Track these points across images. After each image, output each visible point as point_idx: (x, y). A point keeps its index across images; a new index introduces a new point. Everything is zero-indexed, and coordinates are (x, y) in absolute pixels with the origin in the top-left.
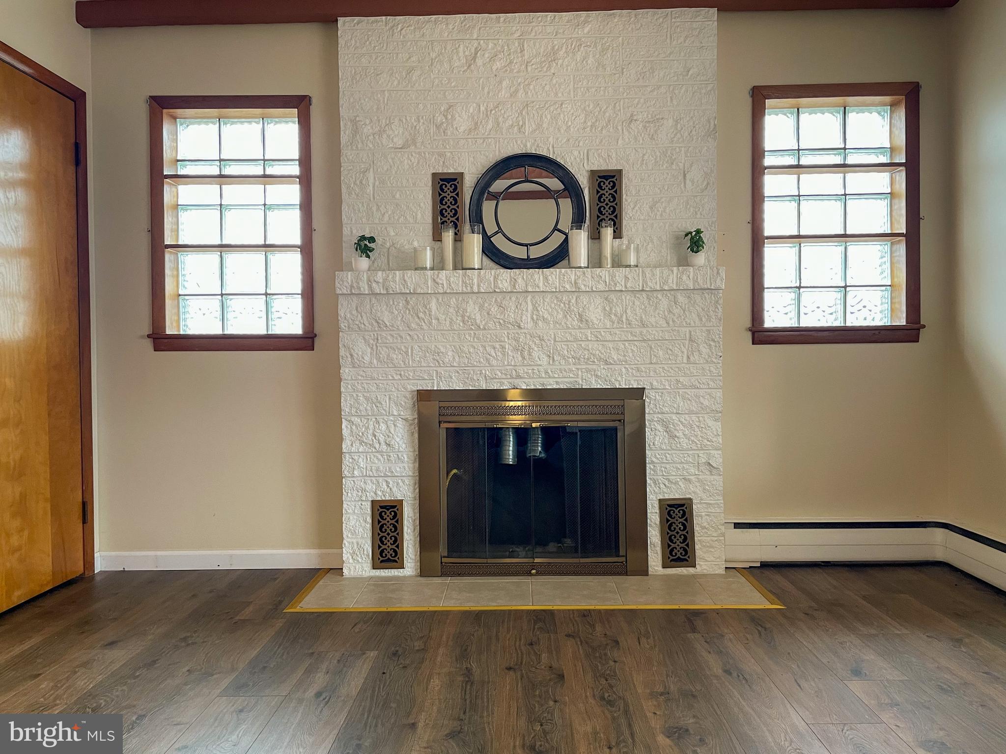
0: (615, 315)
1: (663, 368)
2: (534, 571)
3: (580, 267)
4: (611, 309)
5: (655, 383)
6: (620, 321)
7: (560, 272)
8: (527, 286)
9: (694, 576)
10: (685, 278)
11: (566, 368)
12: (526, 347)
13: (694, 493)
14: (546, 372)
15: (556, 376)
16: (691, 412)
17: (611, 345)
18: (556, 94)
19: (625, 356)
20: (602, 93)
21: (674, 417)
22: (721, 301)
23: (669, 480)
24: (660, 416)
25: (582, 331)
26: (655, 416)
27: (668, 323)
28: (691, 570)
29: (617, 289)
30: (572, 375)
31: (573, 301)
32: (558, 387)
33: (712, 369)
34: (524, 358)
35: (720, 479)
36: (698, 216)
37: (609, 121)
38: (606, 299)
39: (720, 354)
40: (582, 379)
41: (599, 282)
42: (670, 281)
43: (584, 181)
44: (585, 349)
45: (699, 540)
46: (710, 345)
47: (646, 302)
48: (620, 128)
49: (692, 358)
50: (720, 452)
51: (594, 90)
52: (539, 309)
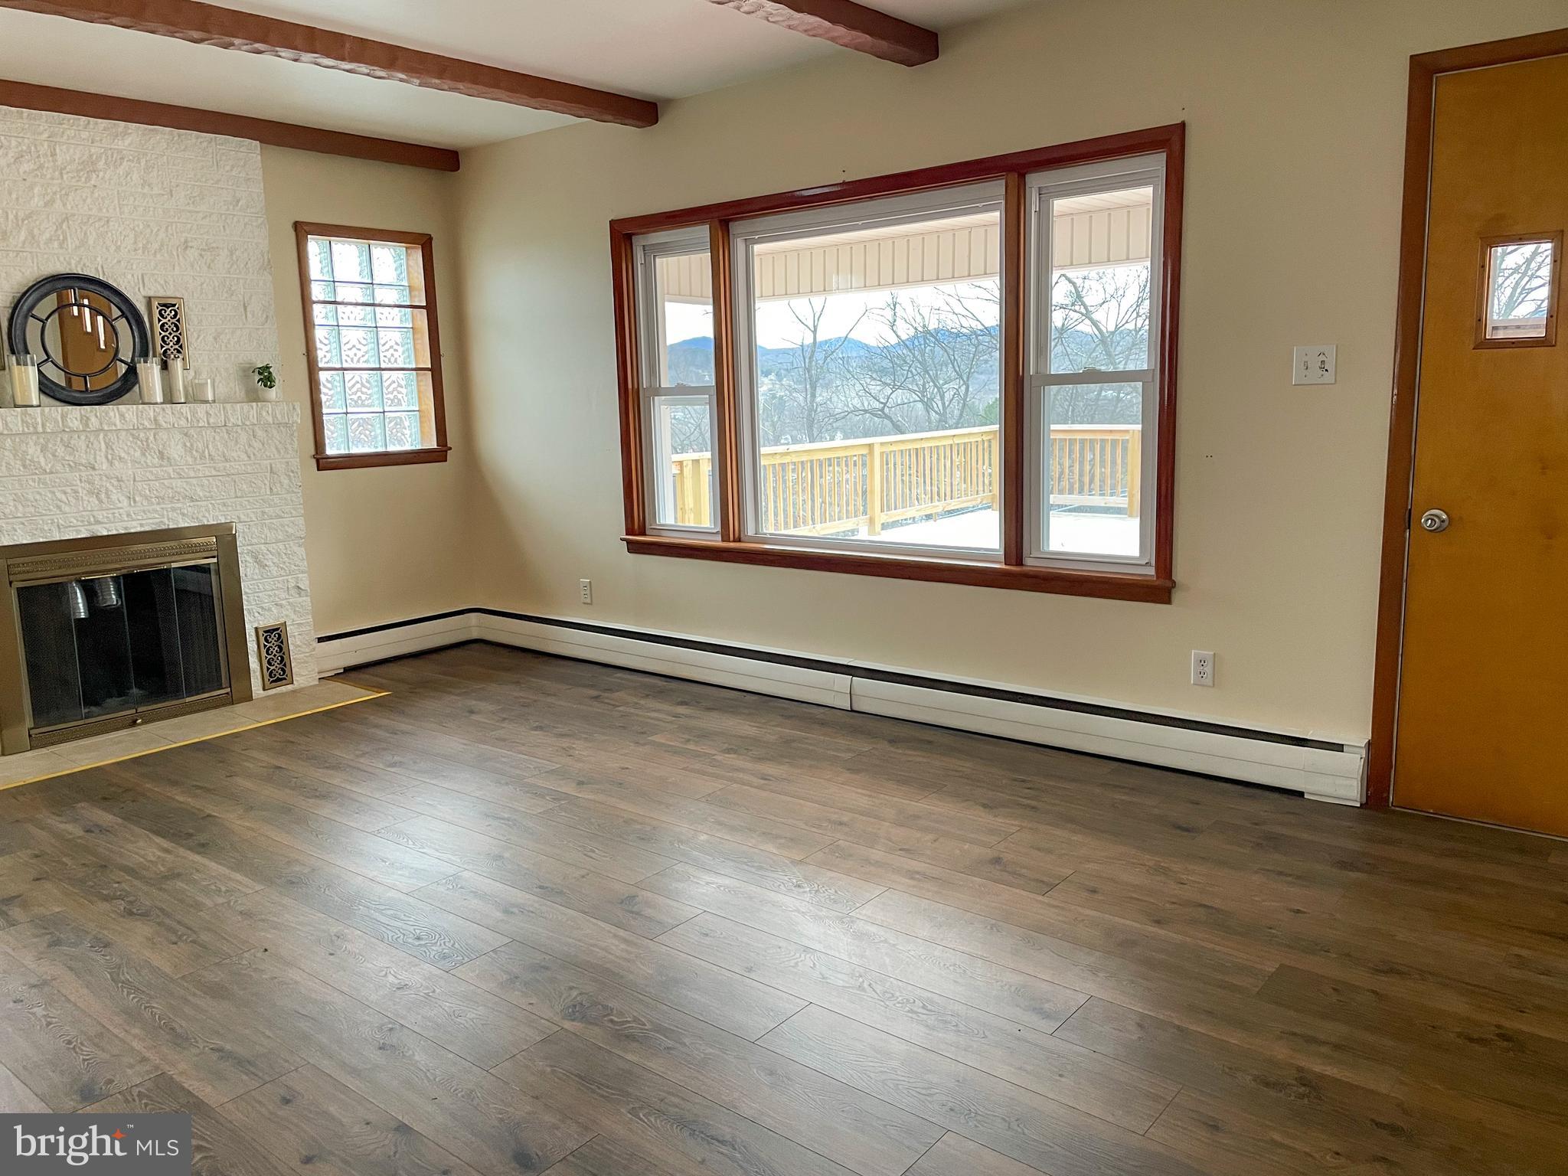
0: (197, 451)
1: (248, 501)
2: (139, 721)
3: (156, 404)
4: (192, 445)
5: (242, 517)
6: (202, 457)
7: (137, 408)
8: (101, 424)
9: (294, 691)
10: (264, 414)
11: (151, 508)
12: (104, 491)
13: (287, 616)
14: (128, 515)
15: (140, 518)
16: (278, 541)
17: (194, 481)
18: (100, 210)
19: (210, 492)
20: (151, 213)
21: (262, 547)
22: (296, 434)
23: (262, 608)
24: (249, 548)
25: (164, 469)
26: (245, 548)
27: (249, 457)
28: (290, 687)
29: (200, 425)
30: (157, 516)
31: (152, 438)
32: (142, 529)
33: (294, 499)
34: (101, 501)
35: (309, 599)
36: (262, 349)
37: (162, 245)
38: (186, 435)
39: (300, 484)
40: (168, 519)
41: (180, 418)
42: (251, 417)
43: (141, 307)
44: (168, 488)
45: (294, 658)
46: (289, 476)
47: (226, 436)
48: (175, 253)
49: (275, 490)
50: (306, 575)
51: (142, 209)
52: (114, 447)
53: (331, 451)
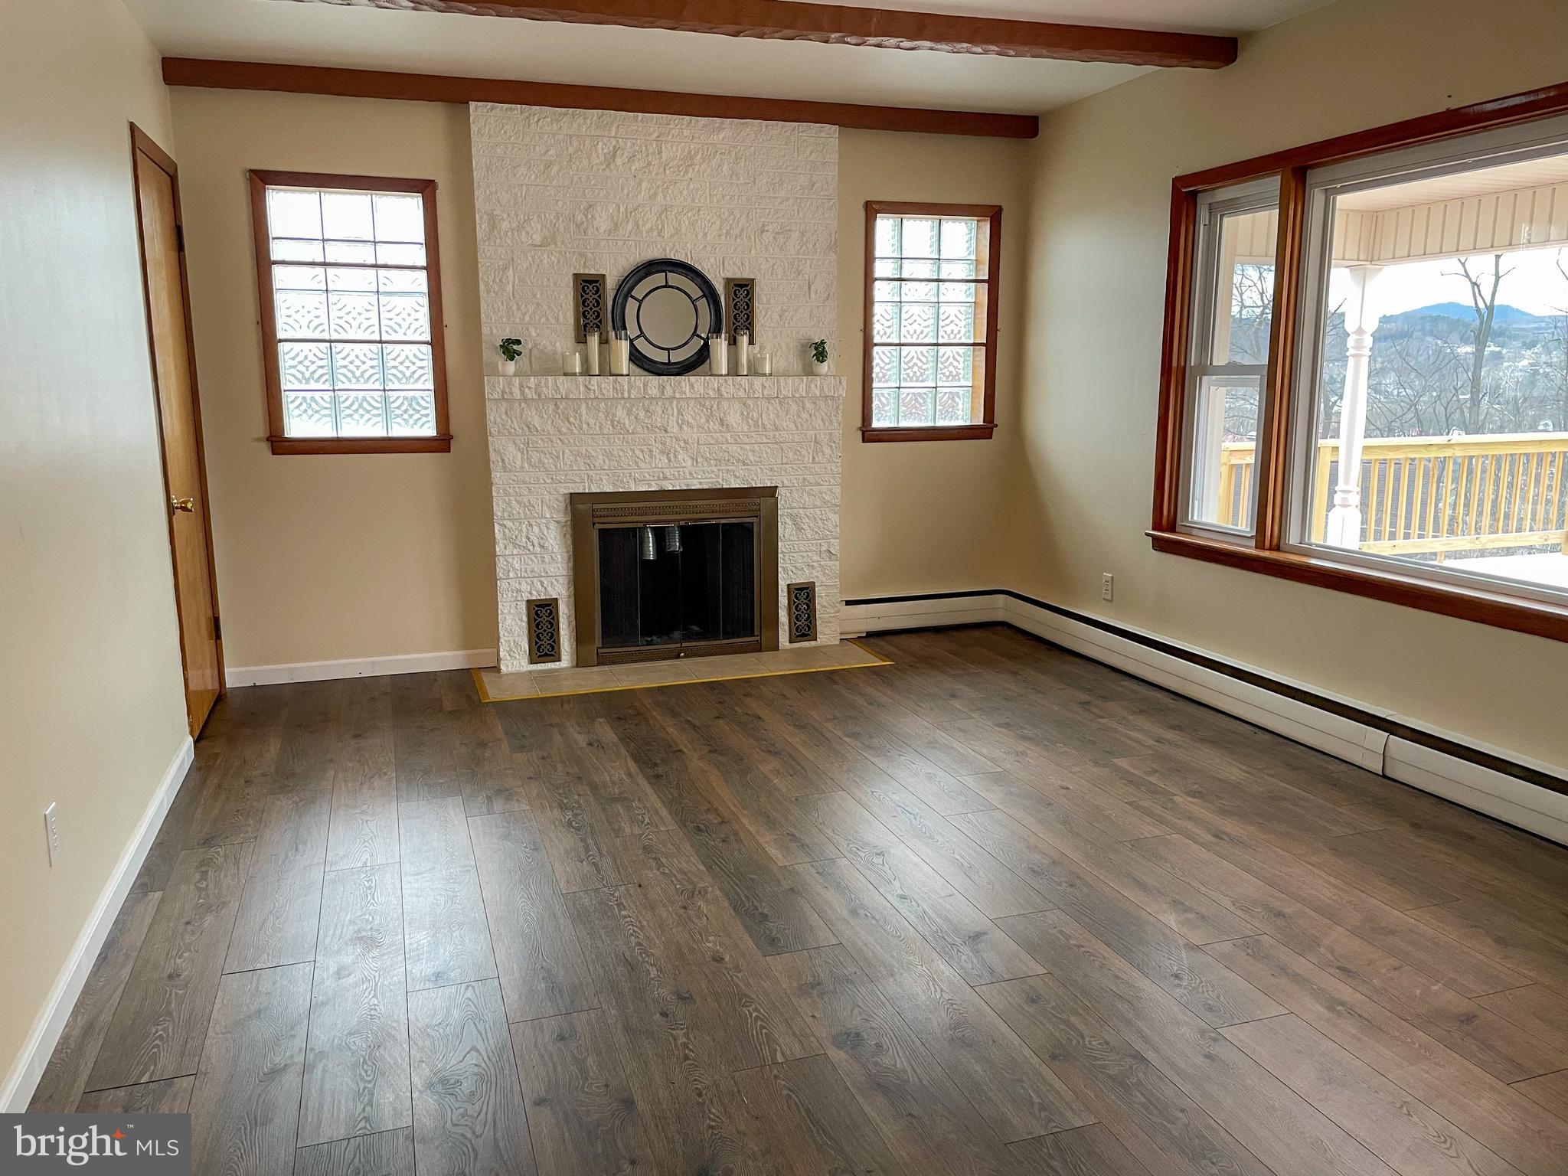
0: (752, 420)
1: (792, 468)
2: (682, 655)
3: (722, 375)
4: (748, 414)
5: (786, 482)
6: (756, 425)
7: (705, 379)
8: (674, 392)
9: (816, 648)
10: (813, 386)
11: (709, 469)
12: (672, 451)
13: (817, 577)
14: (691, 474)
15: (700, 477)
16: (815, 507)
17: (748, 447)
18: (693, 200)
19: (760, 457)
20: (736, 200)
21: (801, 511)
22: (841, 407)
23: (795, 567)
24: (789, 511)
25: (723, 434)
26: (786, 511)
27: (797, 427)
28: (813, 643)
29: (755, 396)
30: (713, 476)
31: (715, 406)
32: (700, 487)
33: (833, 468)
34: (670, 460)
35: (837, 563)
36: (821, 325)
37: (743, 230)
38: (744, 404)
39: (840, 454)
40: (723, 479)
41: (739, 390)
42: (801, 390)
43: (720, 288)
44: (725, 452)
45: (819, 617)
46: (832, 446)
47: (778, 408)
48: (752, 237)
49: (817, 459)
50: (837, 541)
51: (728, 197)
52: (684, 413)
53: (876, 424)
